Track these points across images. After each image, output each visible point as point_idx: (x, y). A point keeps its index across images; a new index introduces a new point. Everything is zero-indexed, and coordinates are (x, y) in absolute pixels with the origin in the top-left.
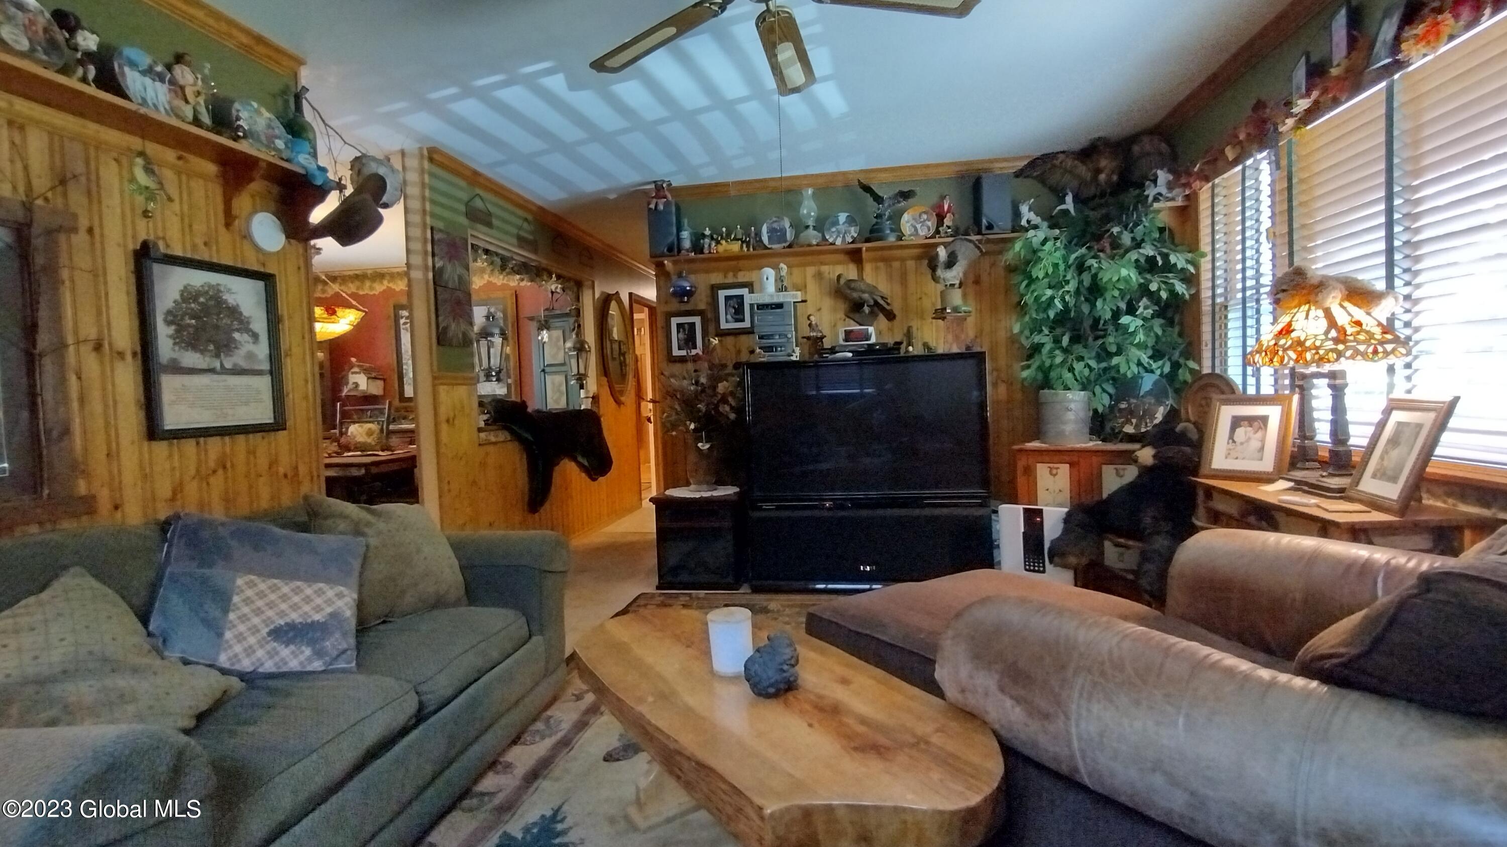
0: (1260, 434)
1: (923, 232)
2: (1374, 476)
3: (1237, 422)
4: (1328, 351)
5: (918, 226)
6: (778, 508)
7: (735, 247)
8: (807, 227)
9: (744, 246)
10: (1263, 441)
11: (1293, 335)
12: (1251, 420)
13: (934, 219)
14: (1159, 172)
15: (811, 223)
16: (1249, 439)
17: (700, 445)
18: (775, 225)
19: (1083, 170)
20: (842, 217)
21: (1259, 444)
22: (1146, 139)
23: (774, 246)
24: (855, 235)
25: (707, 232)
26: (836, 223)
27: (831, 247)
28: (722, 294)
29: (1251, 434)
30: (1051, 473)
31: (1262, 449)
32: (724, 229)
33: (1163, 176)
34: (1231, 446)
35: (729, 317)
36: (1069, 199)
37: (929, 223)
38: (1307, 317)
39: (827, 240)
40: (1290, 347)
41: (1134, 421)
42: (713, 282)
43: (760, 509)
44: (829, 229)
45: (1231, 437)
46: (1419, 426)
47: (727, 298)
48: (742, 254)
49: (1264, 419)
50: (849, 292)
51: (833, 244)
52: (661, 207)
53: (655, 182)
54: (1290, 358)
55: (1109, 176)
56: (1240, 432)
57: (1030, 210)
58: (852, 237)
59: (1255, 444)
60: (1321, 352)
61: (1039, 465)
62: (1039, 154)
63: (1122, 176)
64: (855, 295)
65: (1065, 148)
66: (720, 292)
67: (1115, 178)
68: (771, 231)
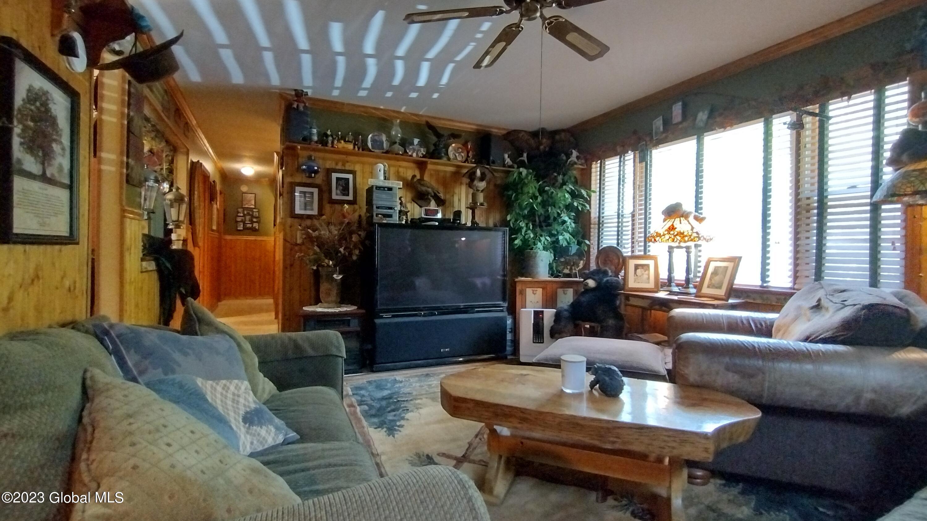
0: (647, 272)
1: (459, 158)
2: (708, 287)
3: (637, 267)
4: (695, 237)
5: (457, 155)
6: (393, 316)
7: (350, 146)
8: (395, 143)
9: (356, 147)
10: (649, 275)
11: (676, 230)
12: (643, 266)
13: (466, 152)
14: (573, 151)
15: (398, 141)
16: (643, 274)
17: (335, 276)
18: (376, 138)
19: (532, 142)
20: (416, 141)
21: (647, 276)
22: (563, 135)
23: (376, 151)
24: (424, 153)
25: (329, 133)
26: (412, 144)
27: (411, 158)
28: (335, 176)
29: (643, 272)
30: (533, 293)
31: (649, 278)
32: (340, 133)
33: (575, 153)
34: (636, 277)
35: (339, 192)
36: (525, 155)
37: (463, 154)
38: (681, 223)
39: (407, 153)
40: (677, 235)
41: (569, 267)
42: (328, 167)
43: (382, 317)
44: (408, 147)
45: (635, 273)
46: (726, 268)
47: (338, 179)
48: (353, 151)
49: (648, 266)
50: (419, 186)
51: (411, 156)
52: (301, 108)
53: (295, 90)
54: (677, 239)
55: (545, 147)
56: (639, 271)
57: (508, 157)
58: (422, 154)
59: (645, 276)
60: (692, 237)
61: (527, 289)
62: (513, 129)
63: (551, 148)
64: (424, 189)
65: (525, 129)
66: (333, 174)
67: (547, 149)
68: (373, 140)
